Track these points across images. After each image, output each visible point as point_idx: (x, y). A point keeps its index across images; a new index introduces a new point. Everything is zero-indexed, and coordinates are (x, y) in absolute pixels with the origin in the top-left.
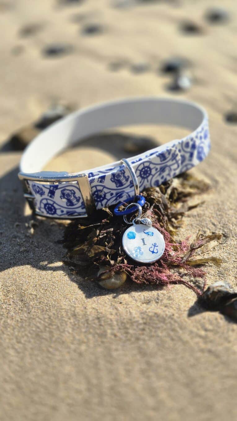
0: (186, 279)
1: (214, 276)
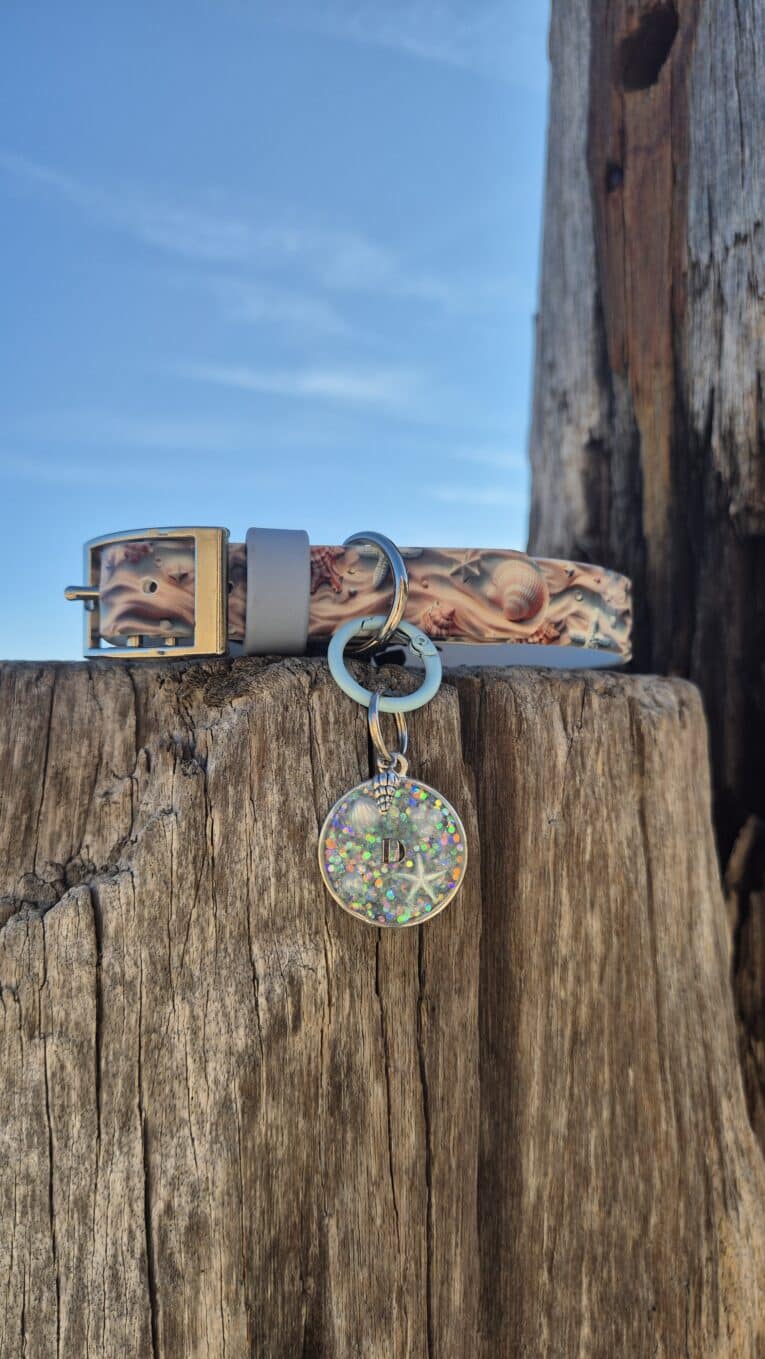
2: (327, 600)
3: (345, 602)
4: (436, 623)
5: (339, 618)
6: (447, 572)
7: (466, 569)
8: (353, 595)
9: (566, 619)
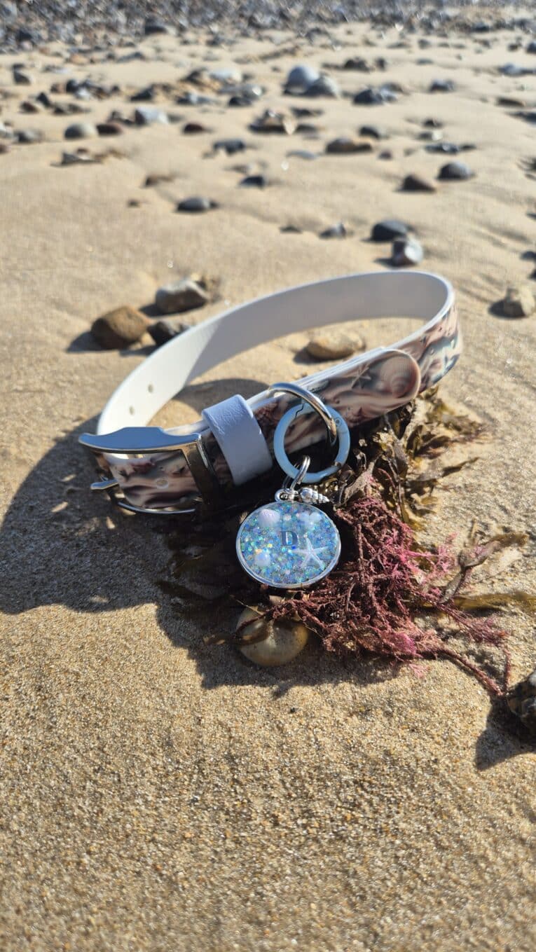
0: (456, 645)
1: (526, 641)
6: (349, 387)
7: (361, 379)
9: (428, 372)
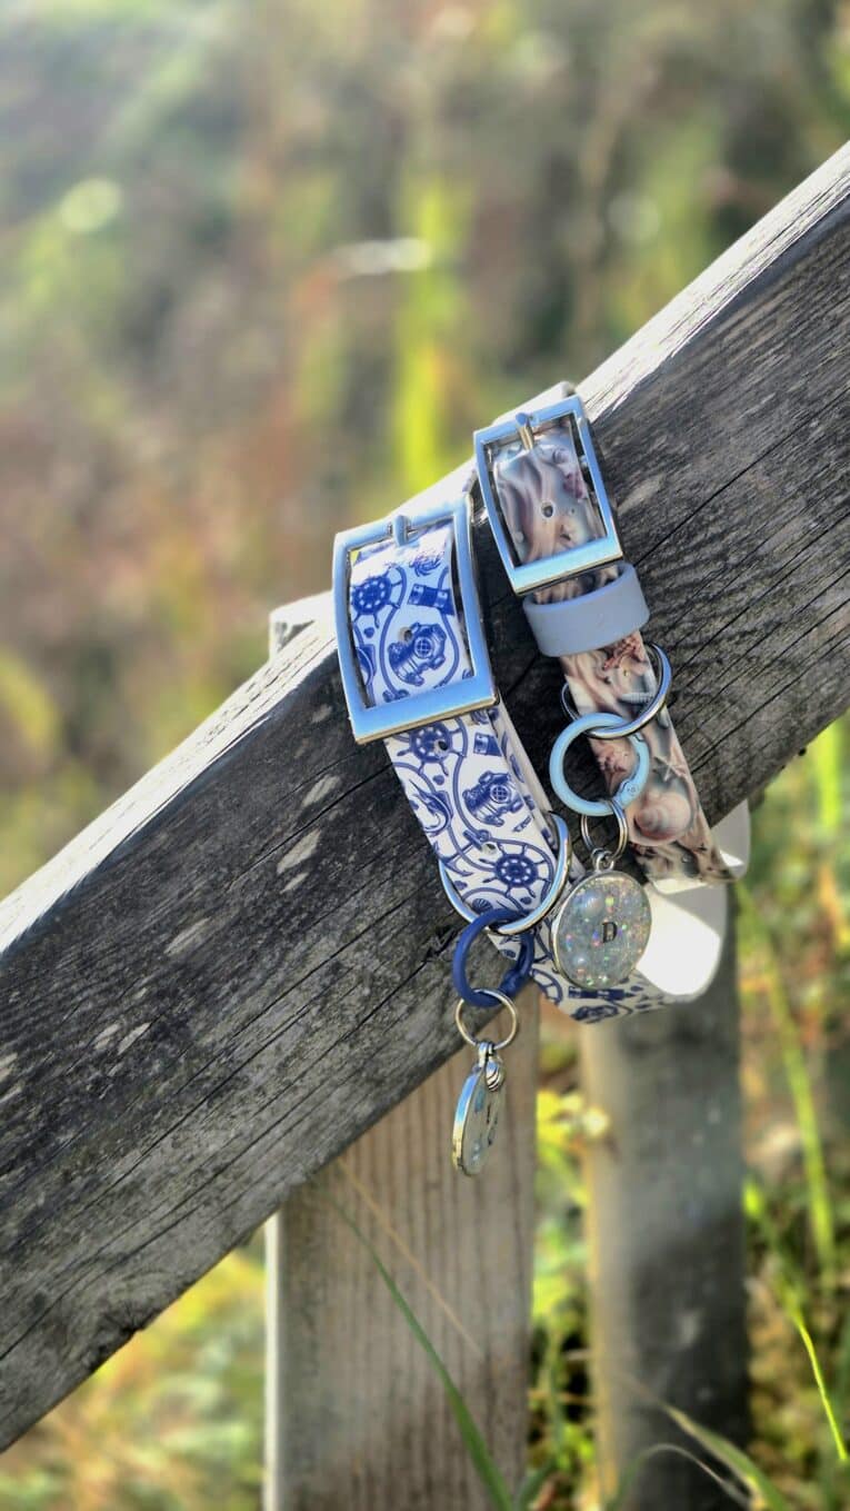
2: (594, 663)
3: (597, 677)
4: (608, 759)
5: (581, 676)
6: (657, 753)
7: (666, 768)
8: (606, 681)
9: (659, 856)
